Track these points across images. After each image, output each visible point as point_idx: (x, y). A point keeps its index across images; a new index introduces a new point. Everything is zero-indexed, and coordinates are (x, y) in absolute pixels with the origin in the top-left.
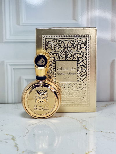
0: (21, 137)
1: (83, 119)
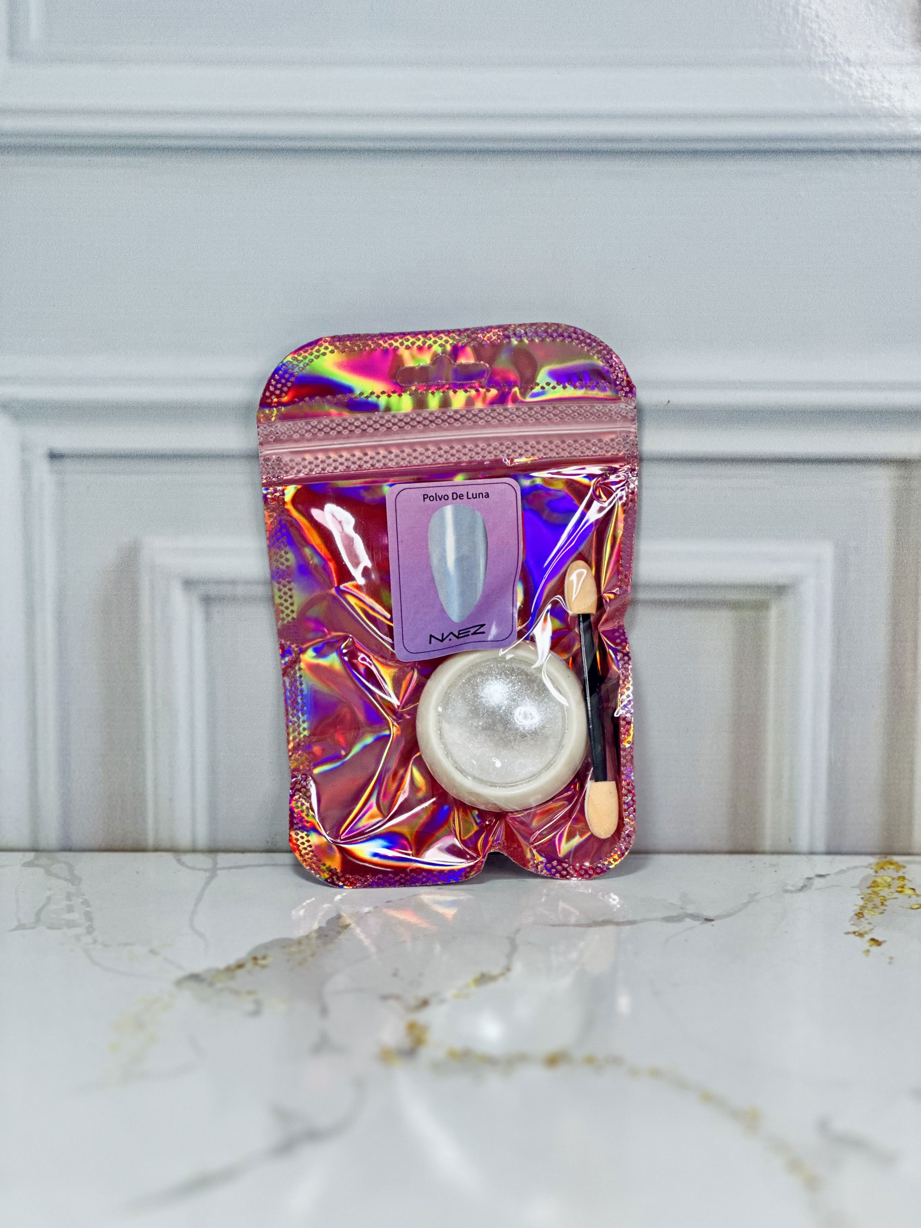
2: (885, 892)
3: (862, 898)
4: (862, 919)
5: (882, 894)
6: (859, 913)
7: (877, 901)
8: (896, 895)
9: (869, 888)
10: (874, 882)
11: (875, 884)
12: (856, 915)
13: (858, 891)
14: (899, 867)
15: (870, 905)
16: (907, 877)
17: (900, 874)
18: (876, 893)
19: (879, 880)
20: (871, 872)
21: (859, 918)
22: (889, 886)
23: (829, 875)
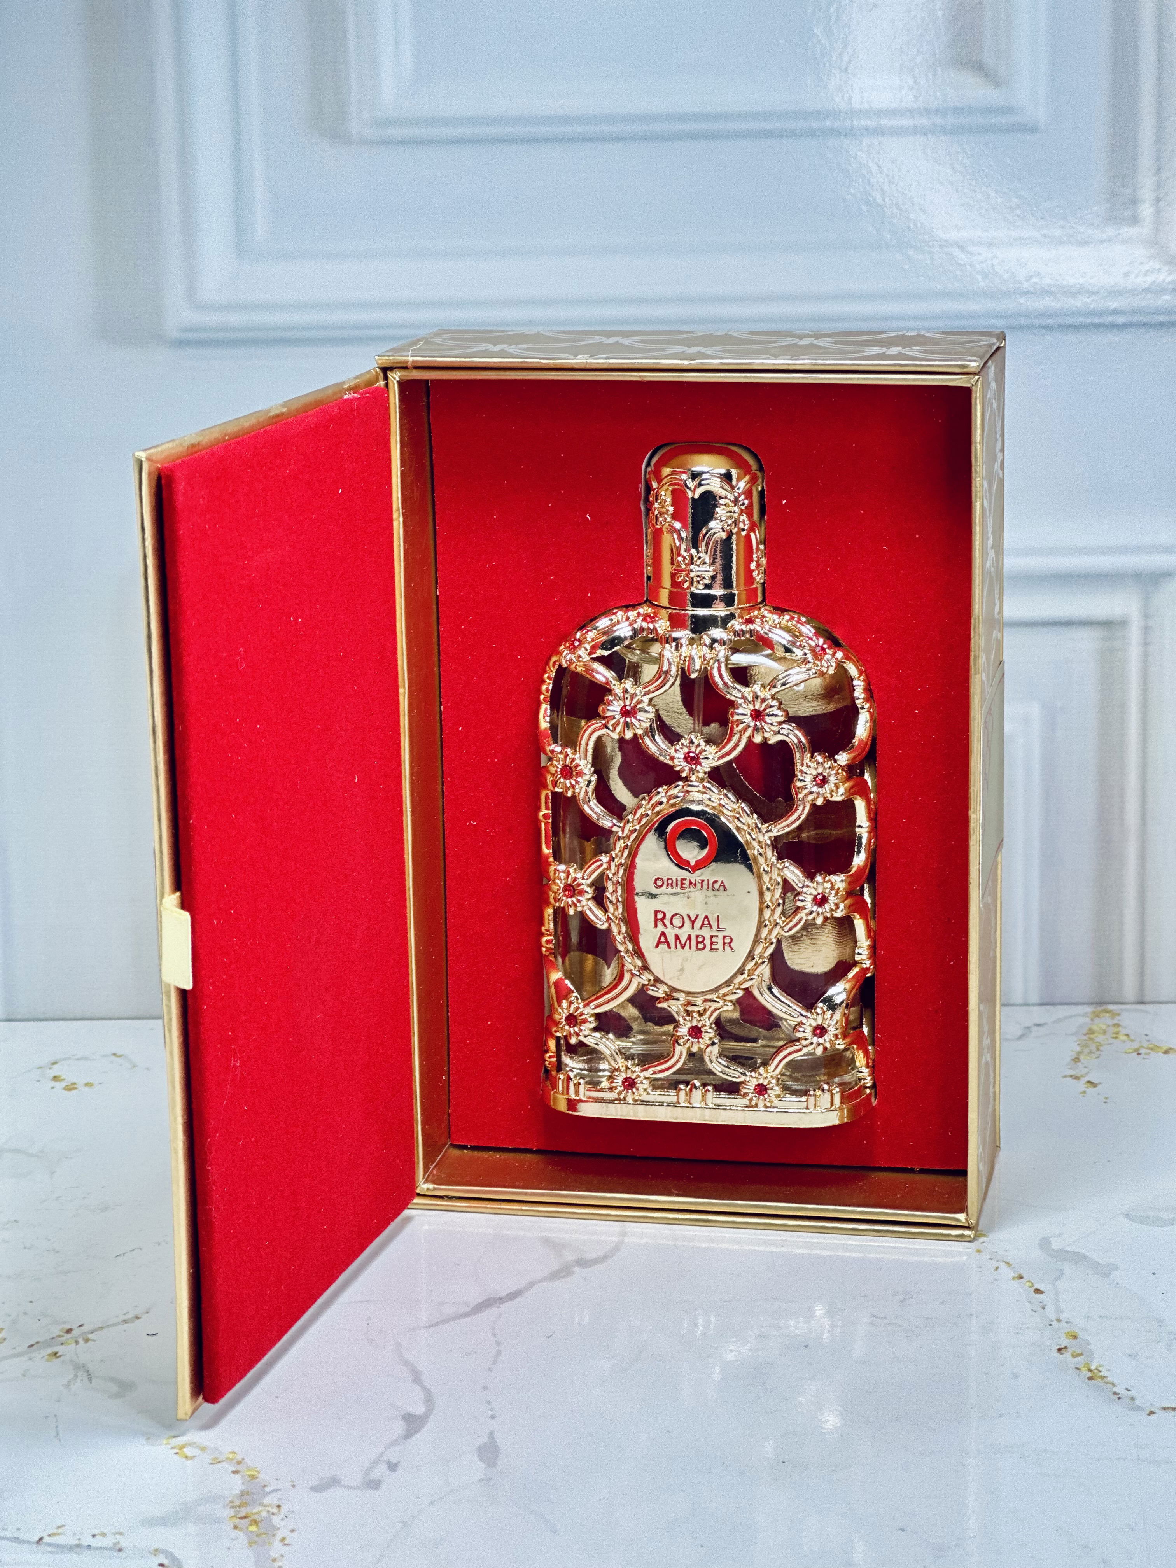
0: (335, 1482)
1: (1056, 1245)
2: (1100, 1038)
3: (1079, 1045)
4: (1079, 1064)
5: (1097, 1040)
6: (1076, 1058)
7: (1093, 1047)
8: (1111, 1041)
9: (1085, 1035)
10: (1090, 1029)
11: (1091, 1031)
12: (1073, 1060)
13: (1075, 1038)
14: (1114, 1014)
15: (1086, 1051)
16: (1121, 1023)
17: (1115, 1021)
19: (1095, 1027)
20: (1087, 1020)
21: (1076, 1062)
22: (1105, 1032)
23: (1045, 1024)
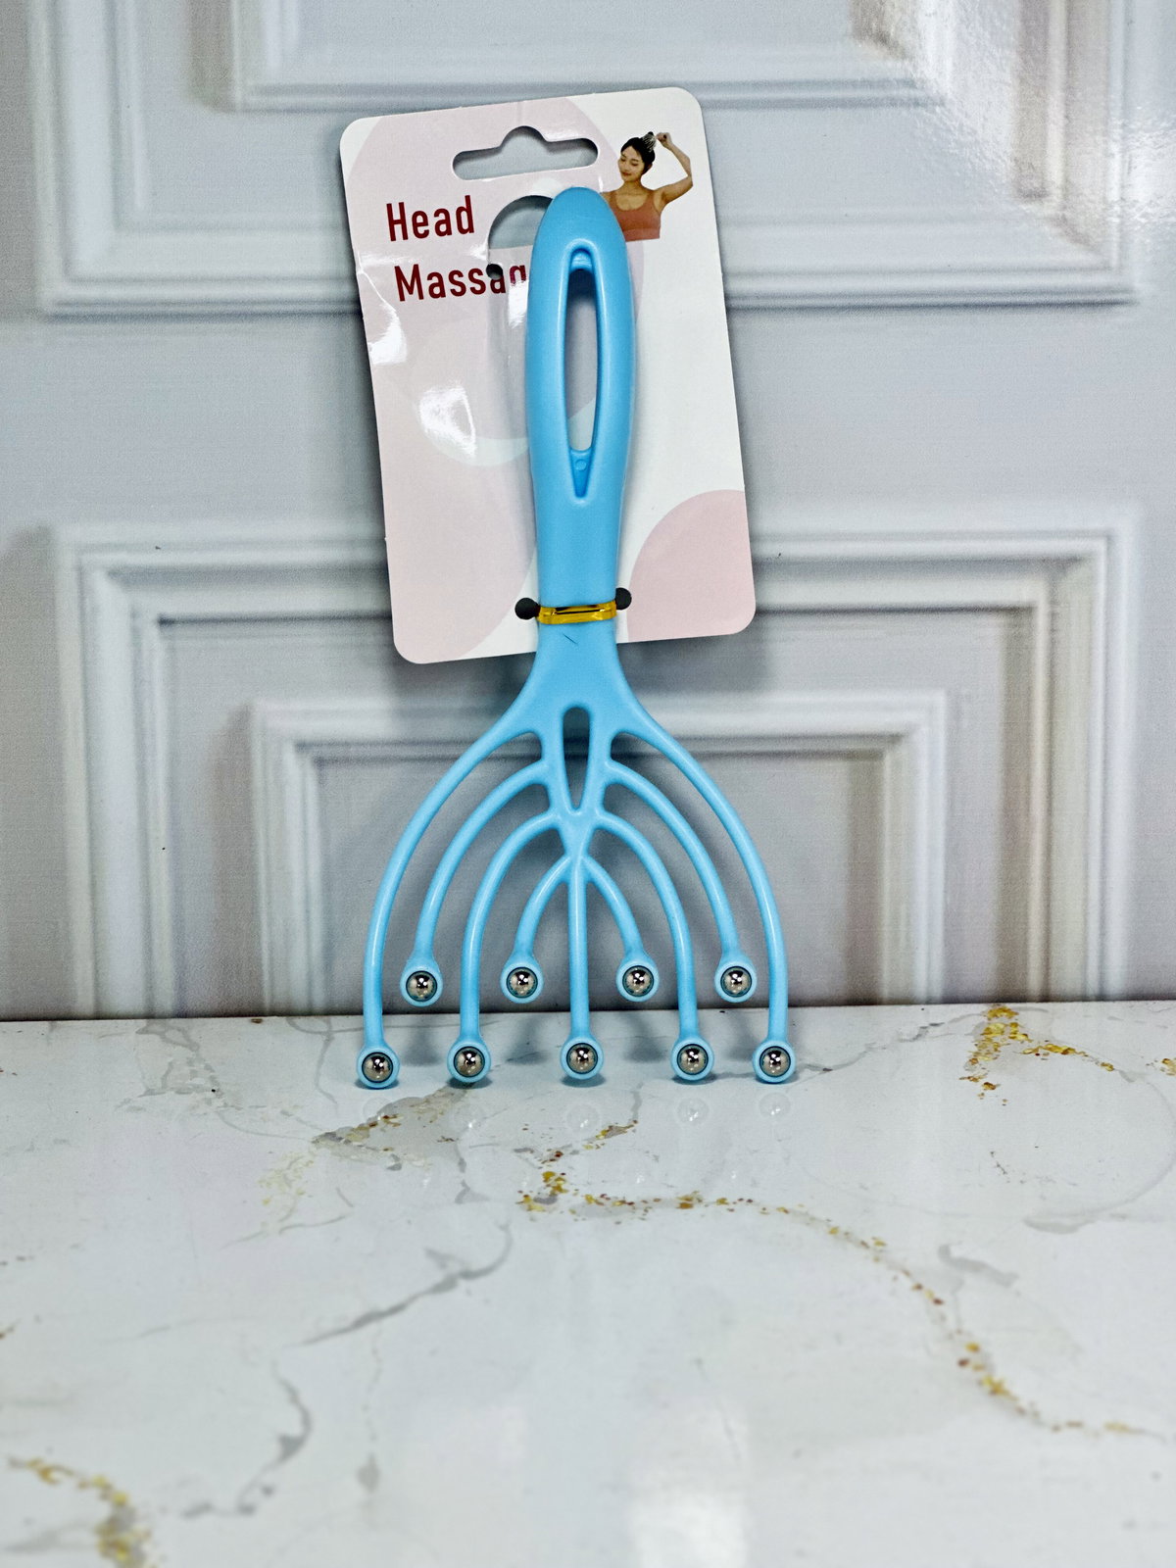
0: (206, 1508)
1: (957, 1253)
2: (998, 1038)
3: (976, 1045)
4: (977, 1065)
5: (995, 1040)
6: (973, 1059)
7: (991, 1047)
8: (1011, 1041)
9: (982, 1035)
10: (988, 1029)
11: (988, 1031)
12: (971, 1061)
13: (972, 1038)
14: (1012, 1013)
15: (984, 1051)
16: (1019, 1023)
17: (1013, 1021)
18: (990, 1040)
19: (992, 1027)
20: (984, 1020)
21: (973, 1064)
22: (1002, 1032)
23: (943, 1023)
